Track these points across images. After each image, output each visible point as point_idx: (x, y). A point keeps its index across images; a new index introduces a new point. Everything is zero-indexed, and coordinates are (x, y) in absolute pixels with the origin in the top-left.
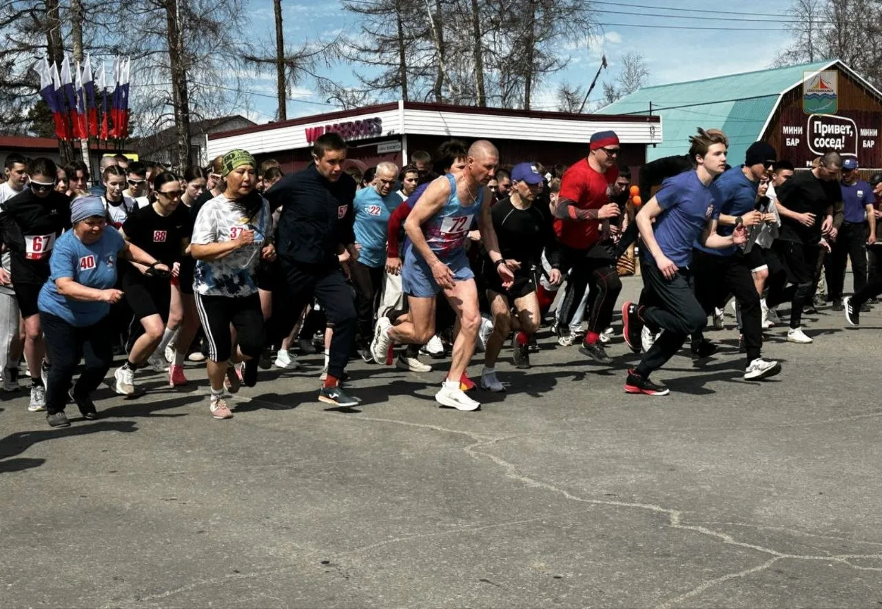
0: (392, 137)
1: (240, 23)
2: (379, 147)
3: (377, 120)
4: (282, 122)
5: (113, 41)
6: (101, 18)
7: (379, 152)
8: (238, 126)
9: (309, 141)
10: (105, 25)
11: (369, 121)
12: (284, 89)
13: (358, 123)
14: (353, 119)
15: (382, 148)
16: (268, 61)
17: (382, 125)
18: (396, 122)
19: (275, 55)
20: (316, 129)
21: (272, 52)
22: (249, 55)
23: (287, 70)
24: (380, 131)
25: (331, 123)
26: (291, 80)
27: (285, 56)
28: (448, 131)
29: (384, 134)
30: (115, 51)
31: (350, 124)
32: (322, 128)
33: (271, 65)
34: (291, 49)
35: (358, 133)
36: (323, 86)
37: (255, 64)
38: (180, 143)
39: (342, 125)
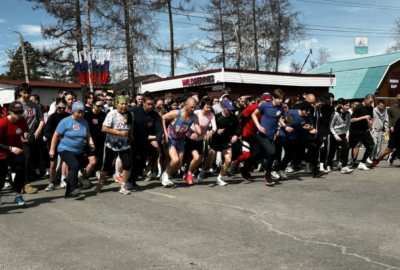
0: (219, 84)
1: (155, 35)
2: (213, 88)
3: (213, 76)
4: (173, 77)
5: (103, 43)
6: (99, 33)
7: (213, 90)
8: (154, 79)
9: (184, 85)
10: (100, 36)
11: (209, 77)
12: (174, 63)
13: (204, 77)
14: (202, 76)
15: (215, 88)
16: (167, 51)
17: (215, 78)
18: (221, 77)
19: (170, 49)
20: (187, 80)
21: (169, 47)
22: (159, 48)
23: (175, 55)
24: (213, 81)
25: (193, 77)
26: (177, 60)
27: (174, 49)
28: (242, 81)
29: (215, 82)
30: (104, 47)
31: (201, 78)
32: (189, 79)
33: (168, 53)
34: (177, 46)
35: (204, 82)
36: (190, 62)
37: (162, 53)
38: (130, 86)
39: (198, 78)
